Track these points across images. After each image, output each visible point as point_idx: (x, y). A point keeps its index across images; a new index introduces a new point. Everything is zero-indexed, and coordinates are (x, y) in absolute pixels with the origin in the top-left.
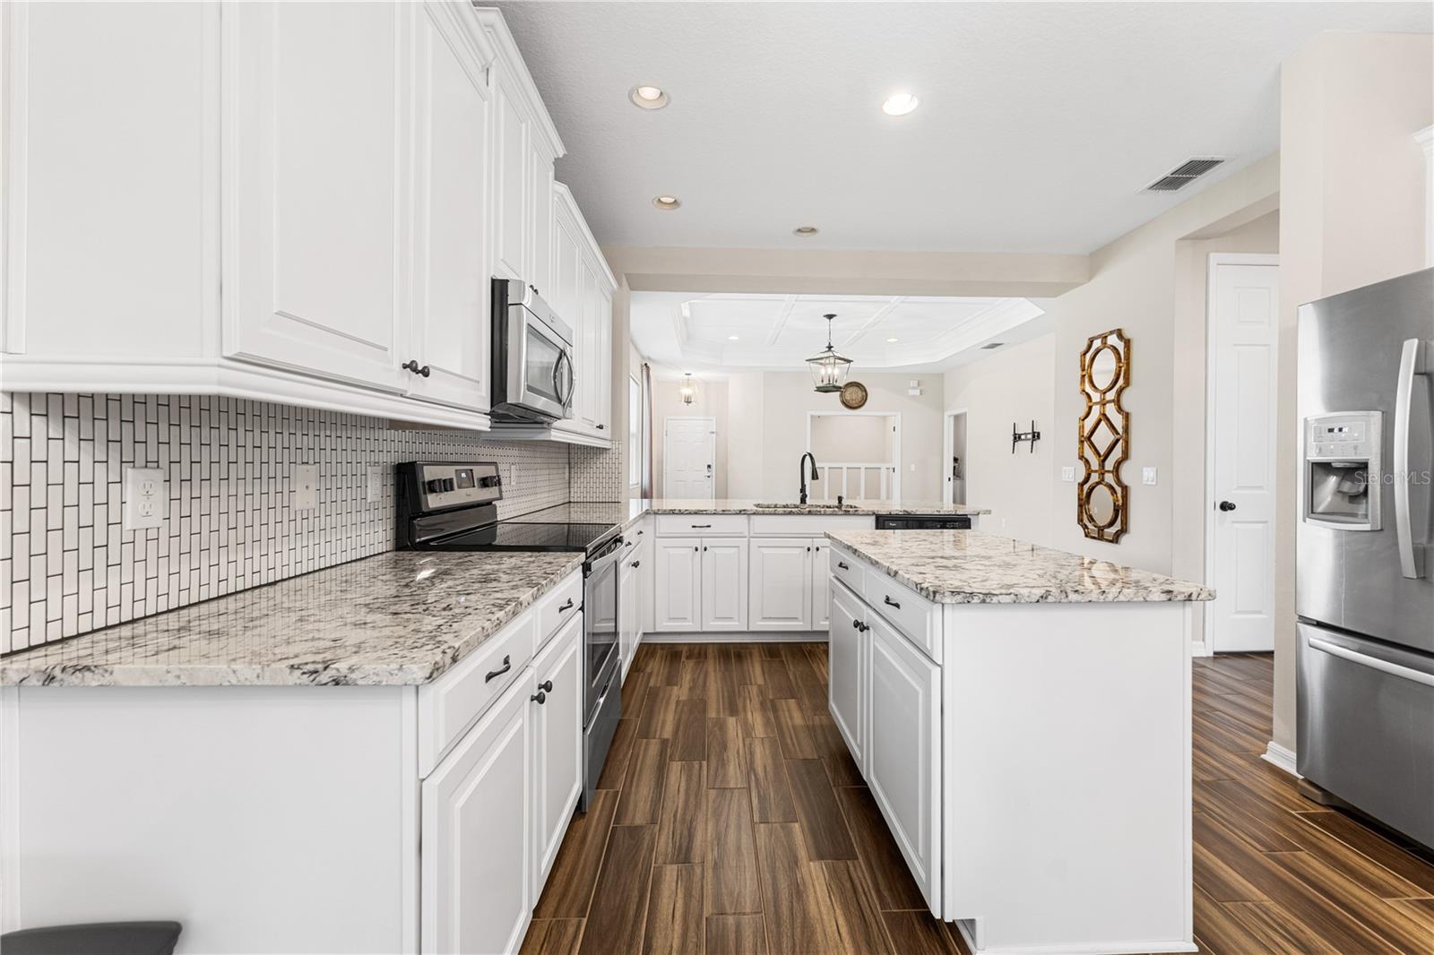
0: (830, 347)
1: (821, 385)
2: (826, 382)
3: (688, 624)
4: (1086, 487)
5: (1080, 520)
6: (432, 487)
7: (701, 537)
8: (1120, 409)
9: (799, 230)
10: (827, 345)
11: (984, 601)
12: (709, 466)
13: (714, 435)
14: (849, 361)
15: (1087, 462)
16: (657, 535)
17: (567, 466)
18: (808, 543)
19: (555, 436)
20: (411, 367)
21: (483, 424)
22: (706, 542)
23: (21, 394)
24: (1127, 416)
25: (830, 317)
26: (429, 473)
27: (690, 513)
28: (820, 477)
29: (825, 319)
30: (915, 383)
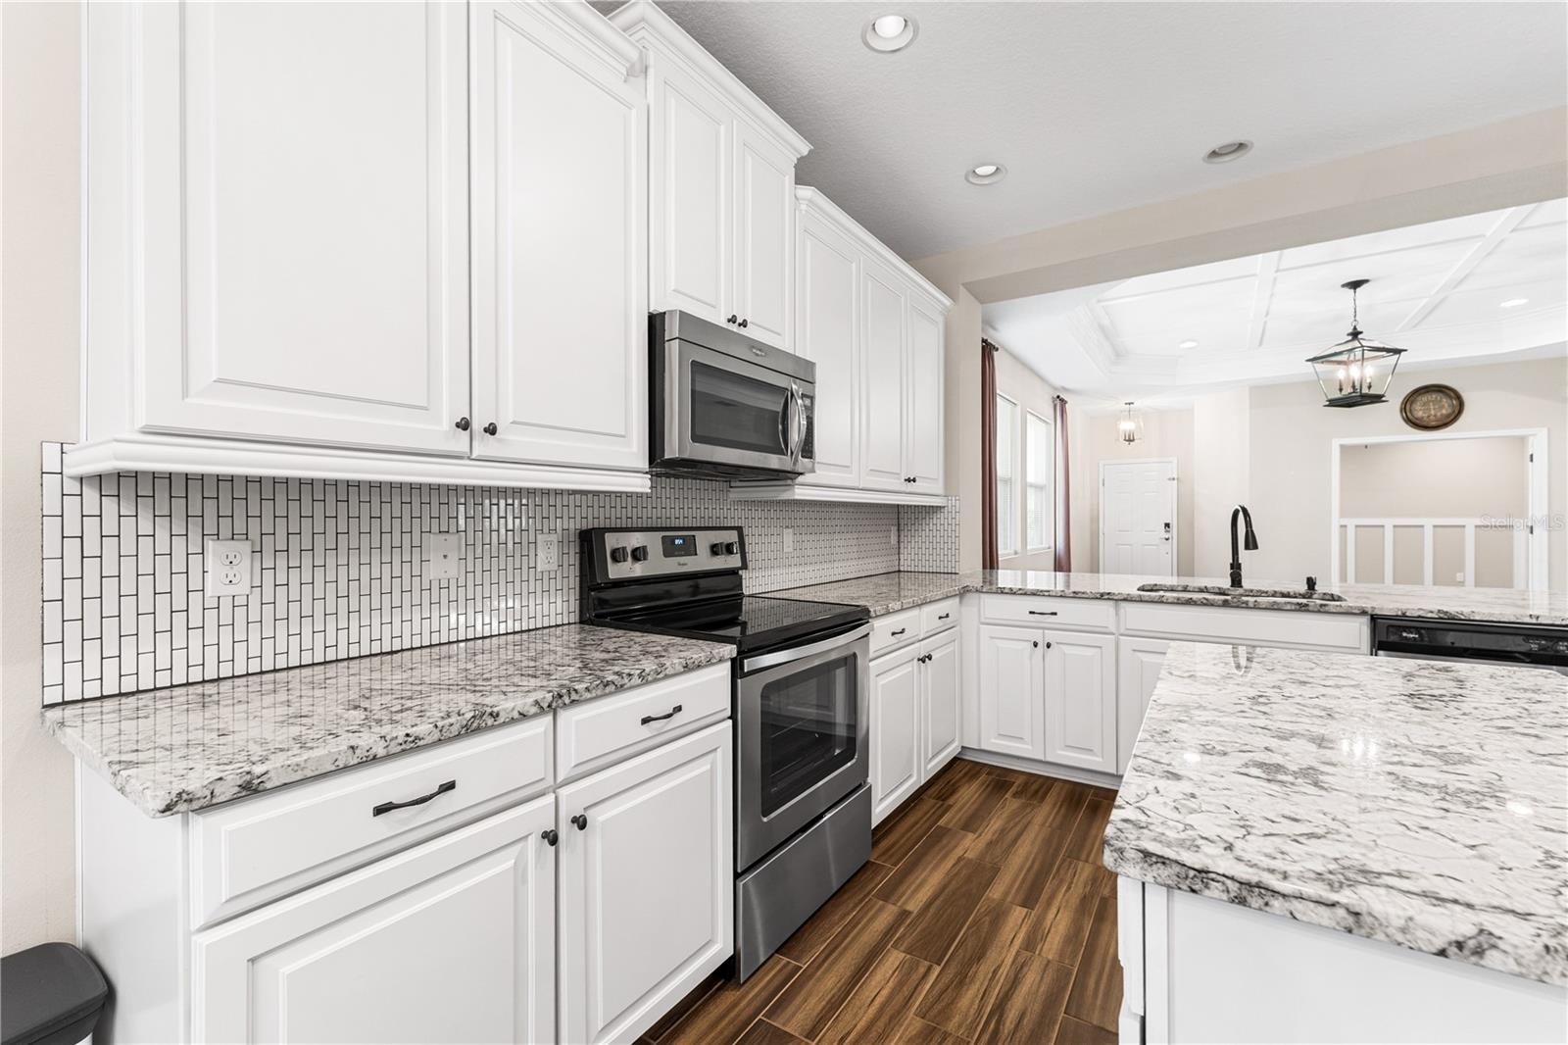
0: (1355, 334)
1: (1336, 395)
2: (1347, 390)
3: (1026, 746)
6: (618, 555)
7: (1044, 628)
9: (1214, 154)
10: (1351, 330)
12: (1167, 525)
13: (1176, 481)
14: (1397, 352)
16: (983, 620)
17: (894, 529)
19: (800, 493)
21: (641, 484)
22: (1051, 636)
23: (91, 477)
25: (1355, 285)
26: (612, 541)
27: (1025, 594)
28: (1259, 545)
29: (1346, 290)
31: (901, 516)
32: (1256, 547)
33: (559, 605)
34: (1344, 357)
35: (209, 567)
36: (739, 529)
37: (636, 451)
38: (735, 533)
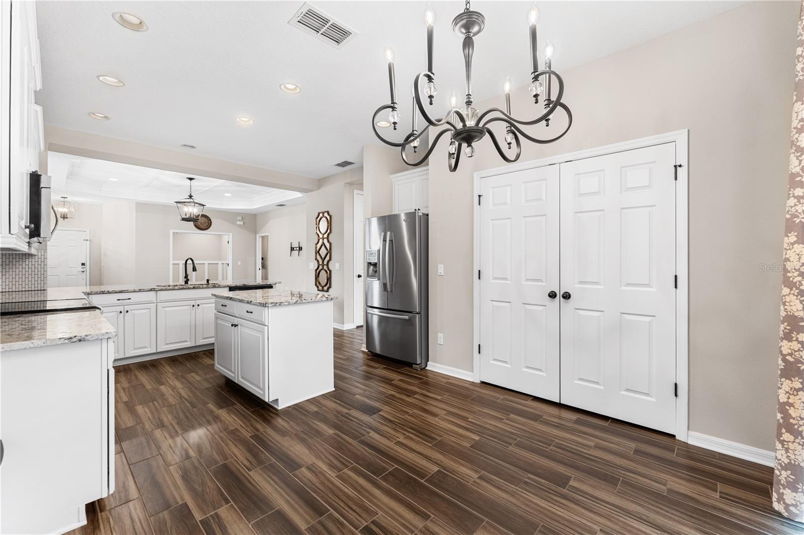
0: (191, 197)
1: (184, 217)
2: (187, 216)
4: (318, 271)
5: (316, 284)
7: (124, 305)
8: (328, 241)
10: (189, 195)
11: (280, 305)
12: (83, 264)
13: (89, 242)
14: (203, 206)
15: (318, 261)
18: (193, 303)
22: (127, 308)
24: (330, 244)
25: (191, 179)
27: (116, 293)
28: (197, 269)
29: (188, 179)
30: (239, 218)
32: (196, 271)
34: (187, 204)
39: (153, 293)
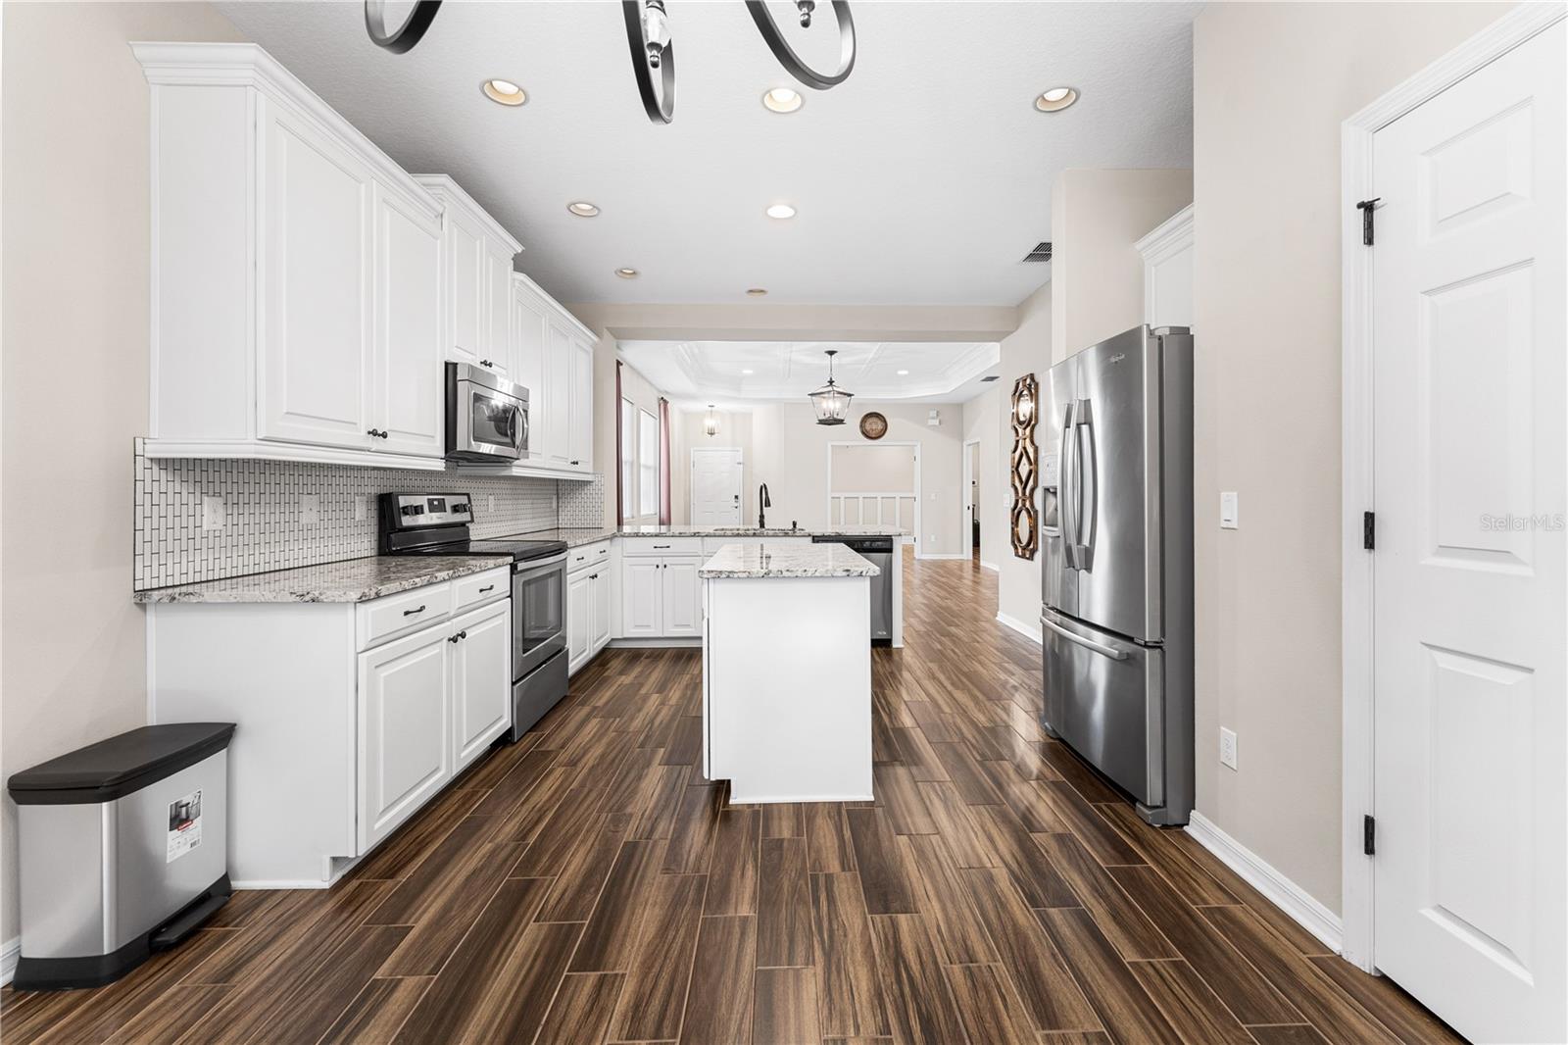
0: (831, 382)
1: (822, 417)
2: (828, 415)
3: (652, 631)
5: (1013, 542)
6: (406, 511)
7: (662, 556)
9: (751, 291)
10: (829, 380)
12: (736, 497)
13: (742, 466)
14: (850, 395)
15: (1016, 489)
16: (626, 556)
17: (555, 497)
19: (516, 471)
20: (374, 433)
21: (439, 465)
22: (666, 560)
25: (831, 353)
26: (403, 501)
27: (651, 536)
28: (772, 504)
29: (827, 355)
30: (933, 413)
31: (560, 488)
32: (769, 505)
33: (365, 544)
34: (826, 395)
35: (205, 513)
36: (468, 495)
37: (438, 446)
38: (466, 497)
39: (698, 540)
